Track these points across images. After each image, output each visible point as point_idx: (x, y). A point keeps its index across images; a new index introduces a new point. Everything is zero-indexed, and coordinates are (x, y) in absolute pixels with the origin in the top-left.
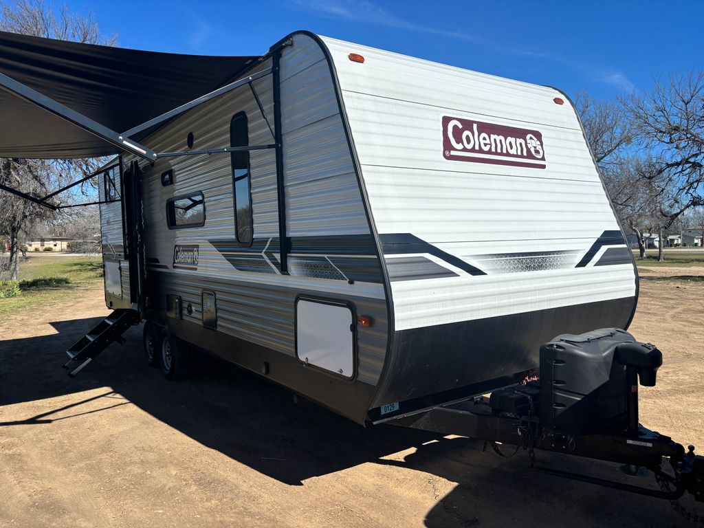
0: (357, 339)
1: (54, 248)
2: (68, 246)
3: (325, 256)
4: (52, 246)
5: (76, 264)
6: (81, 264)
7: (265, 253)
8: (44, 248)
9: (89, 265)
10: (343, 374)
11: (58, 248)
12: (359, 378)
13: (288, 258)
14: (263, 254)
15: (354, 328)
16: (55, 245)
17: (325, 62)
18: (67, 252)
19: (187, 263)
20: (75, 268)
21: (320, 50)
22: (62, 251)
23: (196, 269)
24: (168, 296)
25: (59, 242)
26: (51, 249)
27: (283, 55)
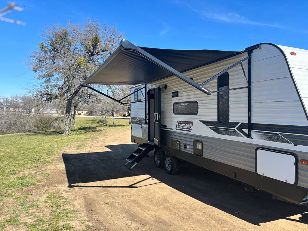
0: (298, 169)
1: (82, 113)
2: (87, 113)
3: (278, 133)
4: (81, 113)
5: (91, 120)
6: (93, 120)
7: (237, 128)
8: (78, 113)
9: (96, 121)
10: (287, 182)
11: (83, 114)
12: (299, 185)
13: (252, 132)
14: (235, 129)
15: (296, 164)
16: (82, 112)
17: (283, 56)
18: (87, 115)
19: (185, 128)
20: (91, 122)
21: (279, 51)
22: (85, 115)
23: (191, 131)
24: (172, 140)
25: (84, 111)
26: (81, 114)
27: (254, 52)
